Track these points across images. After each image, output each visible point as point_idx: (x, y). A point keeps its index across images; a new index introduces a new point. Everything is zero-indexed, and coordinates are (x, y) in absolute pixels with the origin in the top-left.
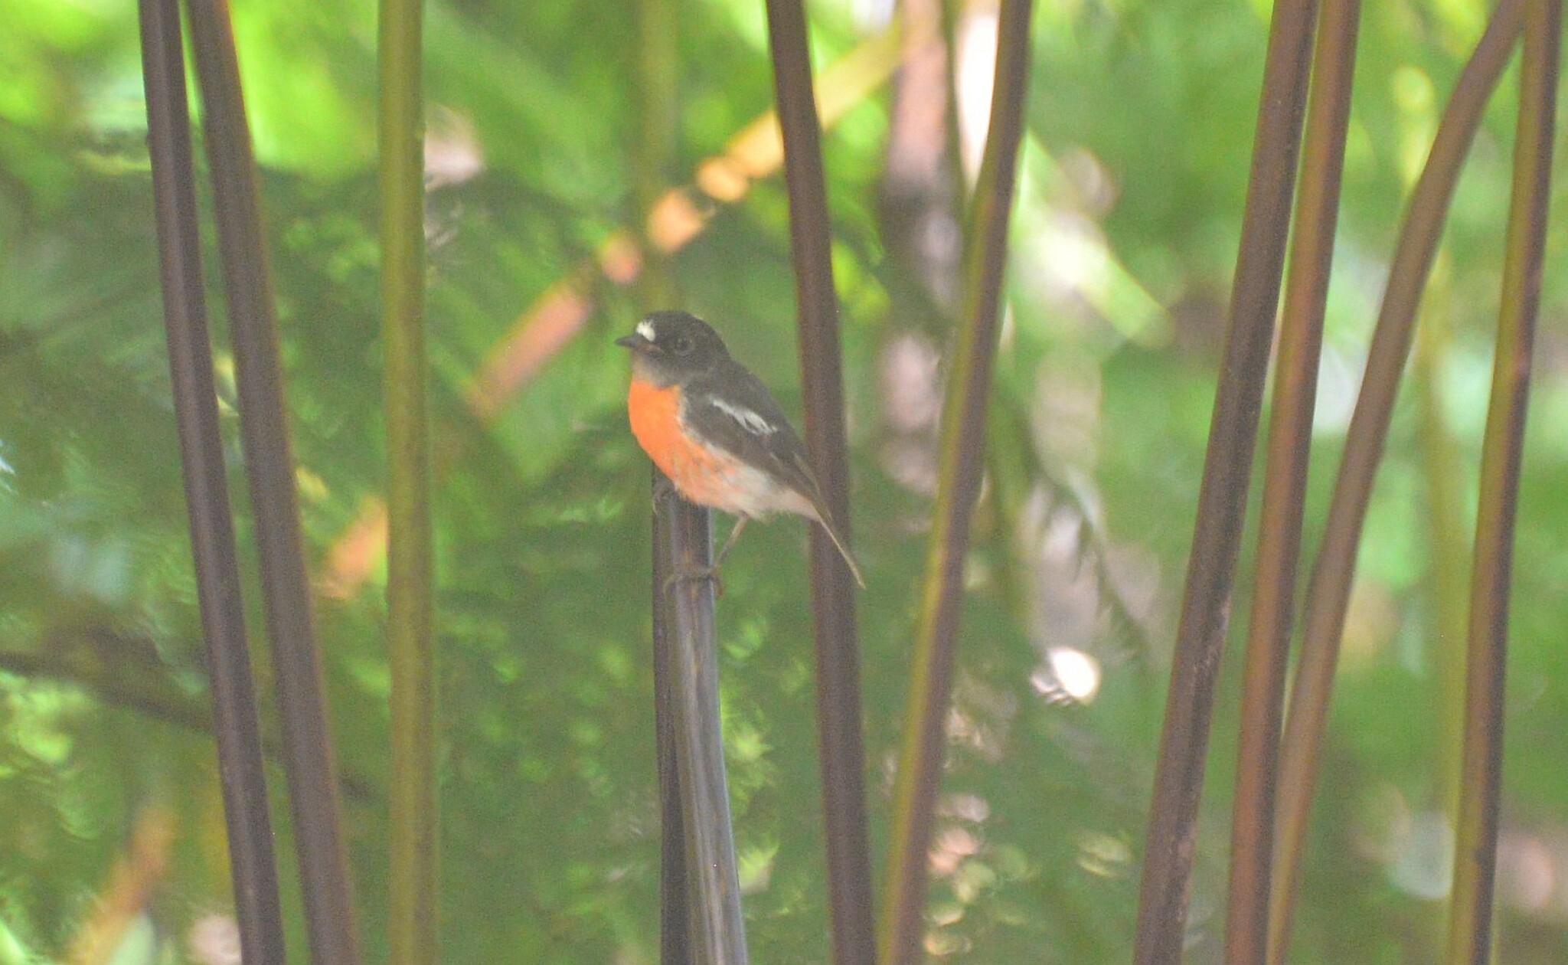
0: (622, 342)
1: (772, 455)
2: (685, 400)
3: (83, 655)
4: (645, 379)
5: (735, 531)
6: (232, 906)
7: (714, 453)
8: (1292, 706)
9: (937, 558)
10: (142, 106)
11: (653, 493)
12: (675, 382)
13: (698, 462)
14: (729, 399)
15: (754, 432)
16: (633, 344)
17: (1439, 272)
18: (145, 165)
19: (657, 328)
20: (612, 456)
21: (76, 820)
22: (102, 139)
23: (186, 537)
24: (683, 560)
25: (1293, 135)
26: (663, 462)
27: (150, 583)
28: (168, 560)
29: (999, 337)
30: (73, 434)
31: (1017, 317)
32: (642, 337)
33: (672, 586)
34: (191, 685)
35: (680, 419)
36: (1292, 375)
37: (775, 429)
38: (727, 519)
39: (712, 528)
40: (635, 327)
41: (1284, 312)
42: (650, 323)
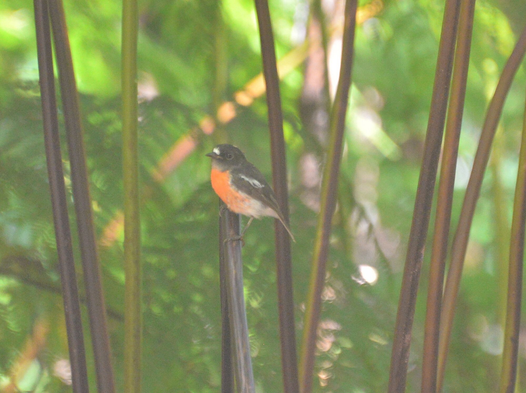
0: (209, 155)
1: (263, 196)
2: (231, 176)
3: (15, 267)
4: (217, 169)
5: (249, 222)
6: (68, 356)
7: (242, 194)
8: (446, 287)
9: (320, 233)
10: (37, 72)
11: (220, 209)
12: (227, 169)
13: (236, 198)
14: (246, 176)
15: (256, 187)
16: (212, 156)
17: (499, 131)
18: (39, 95)
19: (221, 150)
20: (206, 198)
21: (13, 325)
22: (24, 84)
23: (53, 225)
24: (230, 233)
25: (447, 83)
26: (224, 198)
27: (40, 241)
28: (46, 232)
29: (342, 154)
30: (12, 188)
31: (349, 146)
32: (215, 153)
33: (226, 242)
34: (54, 277)
35: (229, 183)
36: (447, 168)
37: (263, 186)
38: (246, 218)
39: (241, 221)
40: (213, 150)
41: (444, 145)
42: (218, 148)
